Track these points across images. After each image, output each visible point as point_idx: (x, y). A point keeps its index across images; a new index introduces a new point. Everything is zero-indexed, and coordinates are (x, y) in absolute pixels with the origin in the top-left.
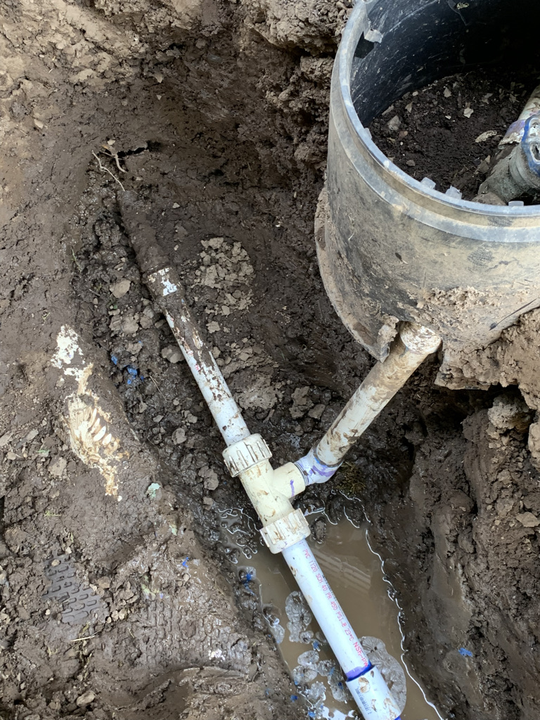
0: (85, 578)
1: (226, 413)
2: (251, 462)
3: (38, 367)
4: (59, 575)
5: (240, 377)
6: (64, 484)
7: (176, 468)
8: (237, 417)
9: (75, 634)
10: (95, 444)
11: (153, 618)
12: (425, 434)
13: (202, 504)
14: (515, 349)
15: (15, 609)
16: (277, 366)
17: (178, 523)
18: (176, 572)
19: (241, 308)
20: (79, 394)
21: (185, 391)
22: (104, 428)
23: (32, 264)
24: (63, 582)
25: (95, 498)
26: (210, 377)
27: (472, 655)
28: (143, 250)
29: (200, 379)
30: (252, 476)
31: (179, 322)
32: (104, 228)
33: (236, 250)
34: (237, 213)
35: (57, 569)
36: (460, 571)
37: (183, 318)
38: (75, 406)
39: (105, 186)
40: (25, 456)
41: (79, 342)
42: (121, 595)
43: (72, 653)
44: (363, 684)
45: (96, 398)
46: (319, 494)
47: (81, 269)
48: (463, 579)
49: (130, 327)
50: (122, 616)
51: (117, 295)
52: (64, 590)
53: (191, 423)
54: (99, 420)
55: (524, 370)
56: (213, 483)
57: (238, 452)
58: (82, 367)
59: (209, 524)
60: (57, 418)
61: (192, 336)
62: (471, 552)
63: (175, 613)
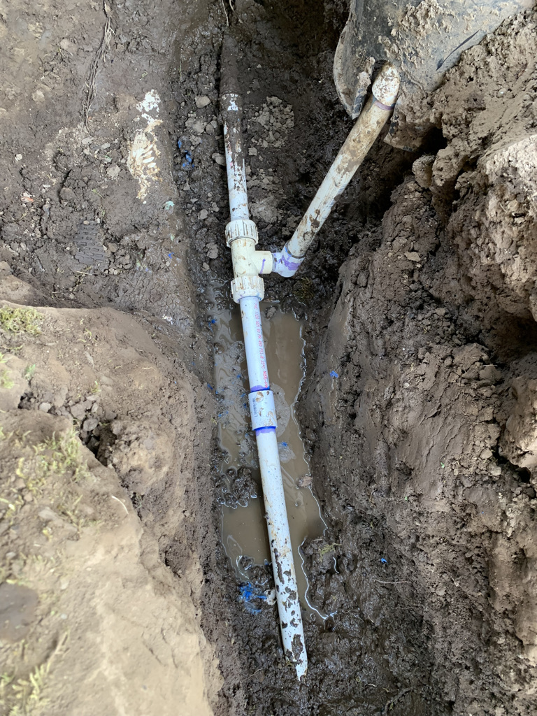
0: (102, 240)
1: (238, 199)
2: (242, 234)
3: (126, 105)
4: (85, 231)
5: (257, 190)
6: (113, 183)
7: (193, 236)
8: (244, 205)
9: (80, 269)
10: (143, 164)
11: (137, 281)
12: (364, 222)
13: (202, 266)
14: (449, 85)
15: (47, 229)
16: (285, 198)
17: (177, 236)
18: (163, 258)
19: (276, 146)
20: (146, 131)
21: (218, 190)
22: (153, 158)
23: (147, 27)
24: (87, 236)
25: (129, 197)
26: (237, 173)
27: (338, 377)
28: (226, 77)
29: (230, 171)
30: (239, 245)
31: (232, 132)
32: (207, 59)
33: (287, 109)
34: (297, 81)
35: (86, 227)
36: (351, 304)
37: (235, 130)
38: (140, 138)
39: (219, 28)
40: (96, 156)
41: (159, 105)
42: (121, 259)
43: (73, 278)
44: (259, 396)
45: (156, 139)
46: (280, 292)
47: (181, 79)
48: (351, 310)
49: (199, 127)
50: (116, 272)
51: (198, 104)
52: (84, 240)
53: (214, 212)
54: (151, 152)
55: (449, 103)
56: (214, 254)
57: (237, 226)
58: (155, 118)
59: (200, 280)
60: (126, 140)
61: (235, 143)
62: (364, 285)
63: (151, 283)
